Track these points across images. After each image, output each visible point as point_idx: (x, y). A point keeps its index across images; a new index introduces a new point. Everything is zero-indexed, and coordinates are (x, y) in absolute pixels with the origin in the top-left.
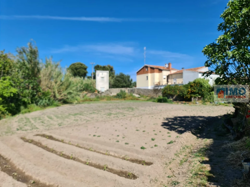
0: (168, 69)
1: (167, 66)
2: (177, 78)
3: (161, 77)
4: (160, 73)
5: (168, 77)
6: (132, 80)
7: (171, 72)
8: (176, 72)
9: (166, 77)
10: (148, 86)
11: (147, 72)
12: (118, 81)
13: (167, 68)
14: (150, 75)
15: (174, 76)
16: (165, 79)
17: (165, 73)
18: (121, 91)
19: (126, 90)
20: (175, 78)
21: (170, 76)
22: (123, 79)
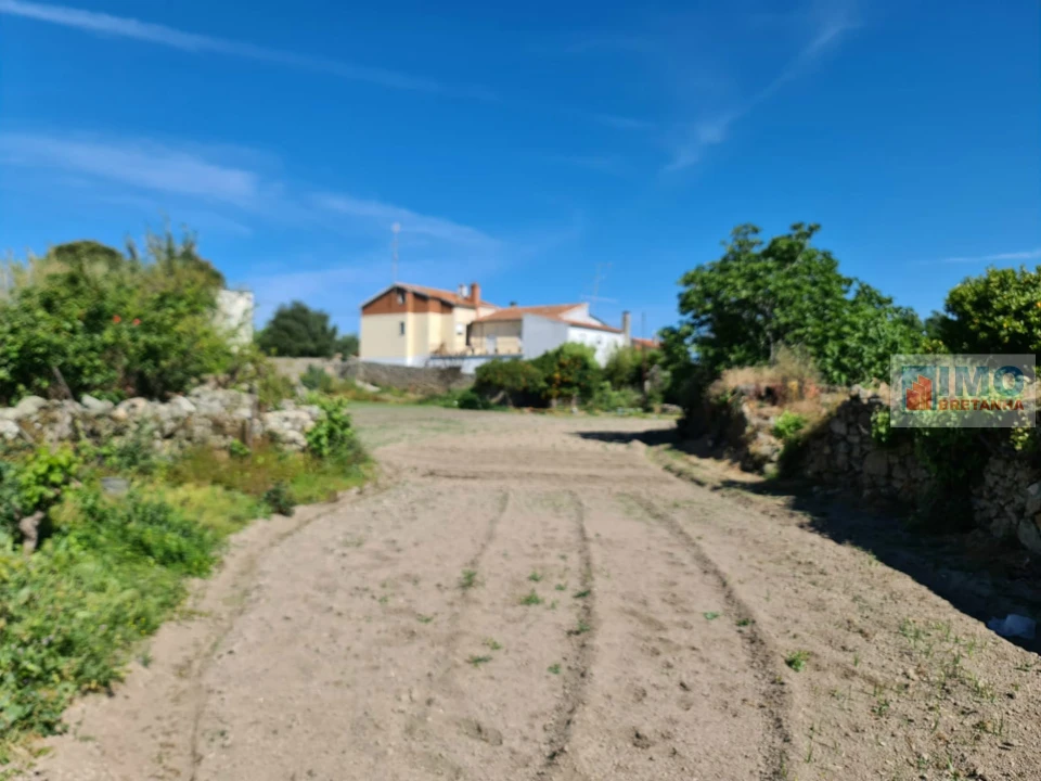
0: (470, 303)
1: (465, 292)
2: (497, 334)
3: (447, 329)
4: (446, 317)
5: (470, 328)
6: (334, 331)
7: (478, 314)
8: (493, 315)
9: (462, 328)
10: (404, 357)
11: (402, 309)
12: (287, 330)
13: (466, 299)
14: (411, 319)
15: (487, 327)
16: (460, 334)
17: (463, 317)
18: (311, 369)
19: (329, 367)
20: (493, 335)
21: (477, 329)
22: (305, 323)
